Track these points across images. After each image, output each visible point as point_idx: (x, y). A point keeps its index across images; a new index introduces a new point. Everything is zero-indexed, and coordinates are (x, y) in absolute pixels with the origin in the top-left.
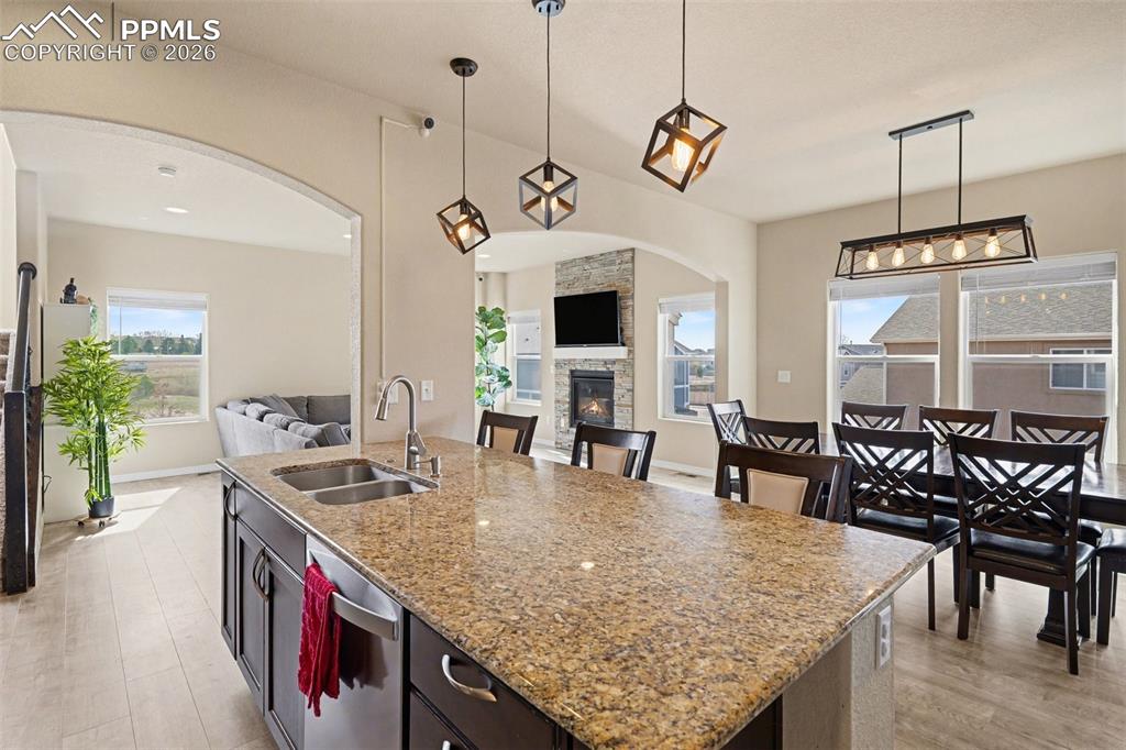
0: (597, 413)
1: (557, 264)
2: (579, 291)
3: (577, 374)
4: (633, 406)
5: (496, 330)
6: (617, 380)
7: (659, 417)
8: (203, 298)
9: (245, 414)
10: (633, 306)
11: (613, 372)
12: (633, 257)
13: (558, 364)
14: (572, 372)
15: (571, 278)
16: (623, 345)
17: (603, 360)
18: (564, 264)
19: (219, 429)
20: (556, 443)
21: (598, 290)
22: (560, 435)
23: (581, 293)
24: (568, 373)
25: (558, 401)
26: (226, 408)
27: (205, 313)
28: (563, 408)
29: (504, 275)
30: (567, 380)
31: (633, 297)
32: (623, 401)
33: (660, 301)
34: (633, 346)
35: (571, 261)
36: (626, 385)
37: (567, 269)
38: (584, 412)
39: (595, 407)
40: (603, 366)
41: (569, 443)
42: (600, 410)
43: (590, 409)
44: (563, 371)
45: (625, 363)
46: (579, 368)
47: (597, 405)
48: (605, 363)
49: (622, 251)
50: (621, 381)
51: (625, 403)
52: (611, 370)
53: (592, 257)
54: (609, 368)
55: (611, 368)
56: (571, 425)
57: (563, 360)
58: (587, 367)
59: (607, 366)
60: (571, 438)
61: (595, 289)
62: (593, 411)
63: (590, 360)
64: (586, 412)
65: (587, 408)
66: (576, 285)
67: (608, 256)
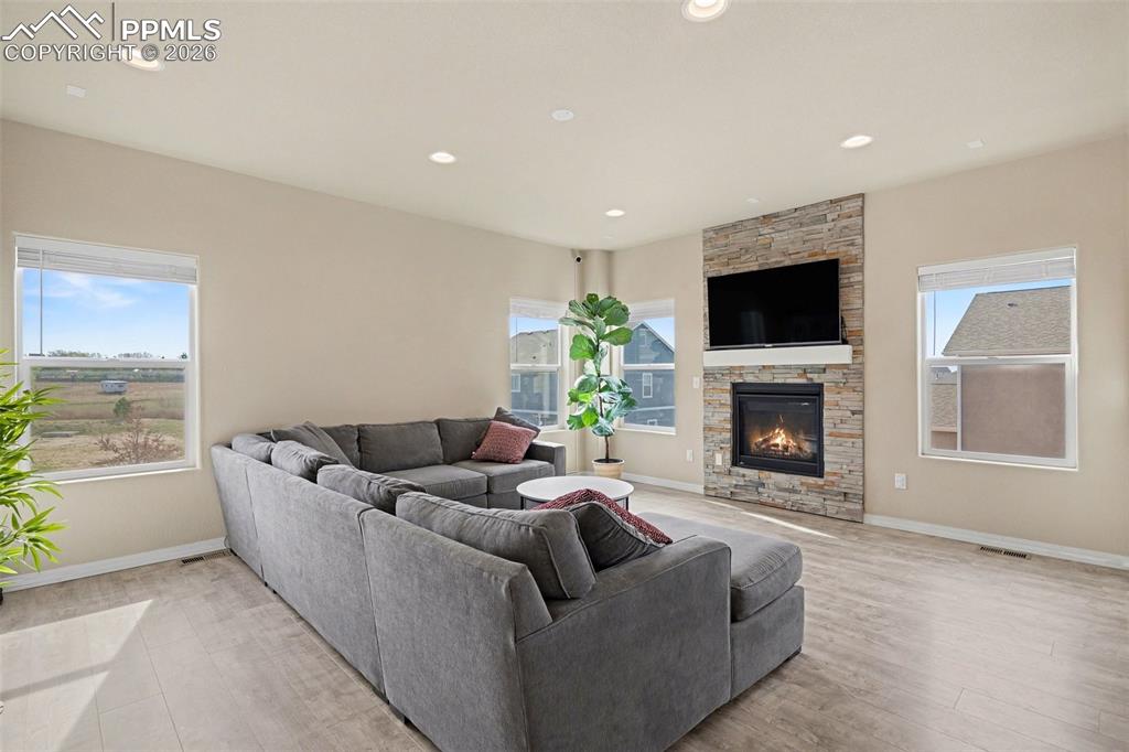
0: (786, 448)
1: (705, 231)
2: (750, 265)
3: (741, 389)
4: (862, 436)
5: (614, 328)
6: (828, 397)
7: (920, 455)
8: (190, 262)
9: (268, 461)
10: (862, 282)
11: (821, 386)
12: (863, 208)
13: (709, 375)
14: (734, 385)
15: (735, 249)
16: (845, 342)
17: (798, 367)
18: (720, 230)
19: (218, 484)
20: (706, 488)
21: (788, 263)
22: (714, 477)
23: (755, 268)
24: (729, 387)
25: (708, 428)
26: (230, 447)
27: (194, 288)
28: (718, 437)
29: (609, 254)
30: (727, 398)
31: (861, 269)
32: (845, 428)
33: (922, 271)
34: (862, 342)
35: (734, 225)
36: (847, 403)
37: (727, 236)
38: (758, 447)
39: (780, 439)
40: (800, 376)
41: (732, 490)
42: (792, 443)
43: (772, 442)
44: (717, 385)
45: (845, 371)
46: (750, 379)
47: (784, 436)
48: (805, 370)
49: (840, 200)
50: (838, 398)
51: (846, 431)
52: (817, 381)
53: (776, 215)
54: (812, 379)
55: (817, 378)
56: (735, 463)
57: (720, 368)
58: (766, 378)
59: (809, 375)
60: (734, 482)
61: (781, 262)
62: (777, 445)
63: (773, 367)
64: (763, 446)
65: (765, 441)
66: (743, 258)
67: (811, 211)
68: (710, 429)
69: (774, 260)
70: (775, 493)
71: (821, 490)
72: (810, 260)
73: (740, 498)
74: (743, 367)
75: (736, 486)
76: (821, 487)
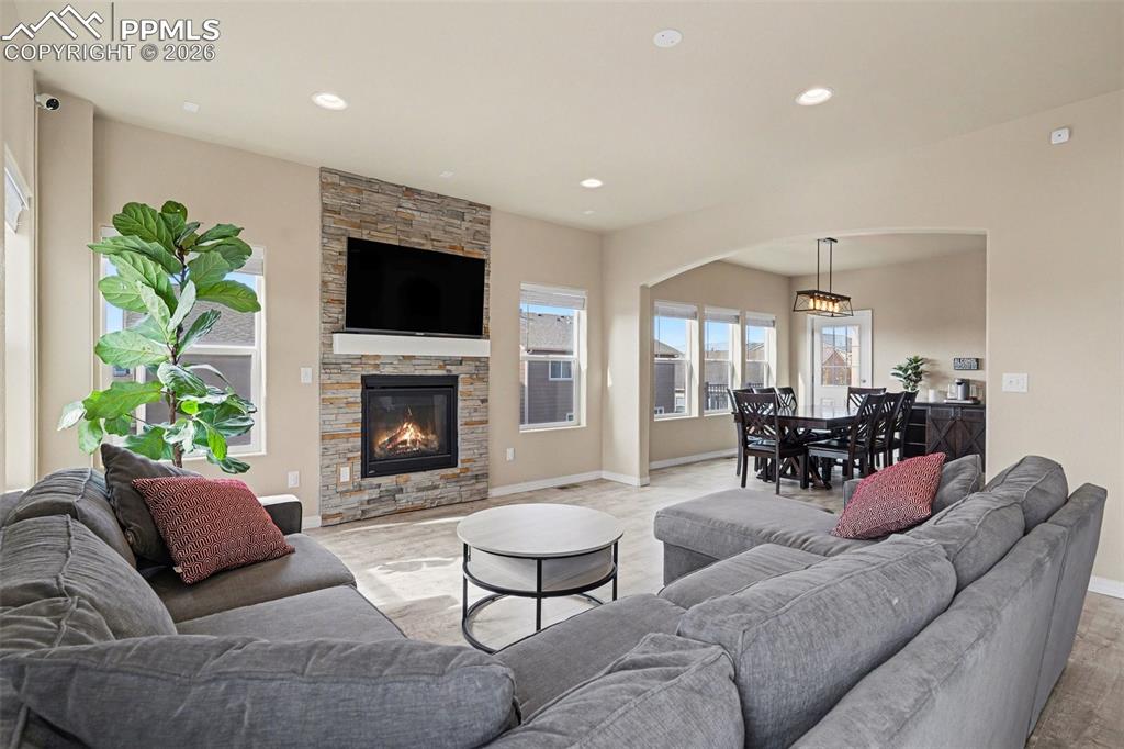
0: (414, 442)
3: (375, 382)
4: (487, 422)
6: (461, 387)
11: (457, 377)
12: (488, 219)
13: (330, 365)
14: (363, 378)
15: (371, 211)
17: (438, 358)
21: (428, 247)
22: (337, 500)
23: (395, 242)
24: (358, 380)
25: (327, 437)
28: (343, 446)
30: (356, 394)
32: (476, 416)
35: (370, 181)
36: (478, 393)
37: (360, 191)
38: (382, 449)
39: (410, 434)
40: (441, 367)
41: (364, 508)
42: (421, 437)
43: (400, 440)
44: (343, 378)
45: (478, 363)
46: (387, 371)
47: (412, 430)
48: (446, 361)
49: (475, 205)
50: (471, 388)
51: (477, 419)
52: (454, 373)
53: (419, 192)
54: (450, 371)
55: (455, 370)
56: (364, 475)
57: (348, 357)
58: (407, 370)
59: (448, 367)
60: (366, 497)
61: (423, 245)
62: (405, 442)
63: (413, 357)
64: (390, 446)
65: (391, 440)
66: (380, 227)
67: (453, 203)
68: (333, 437)
69: (416, 240)
70: (414, 495)
71: (457, 478)
72: (450, 252)
73: (373, 514)
74: (378, 356)
75: (369, 502)
76: (458, 475)
